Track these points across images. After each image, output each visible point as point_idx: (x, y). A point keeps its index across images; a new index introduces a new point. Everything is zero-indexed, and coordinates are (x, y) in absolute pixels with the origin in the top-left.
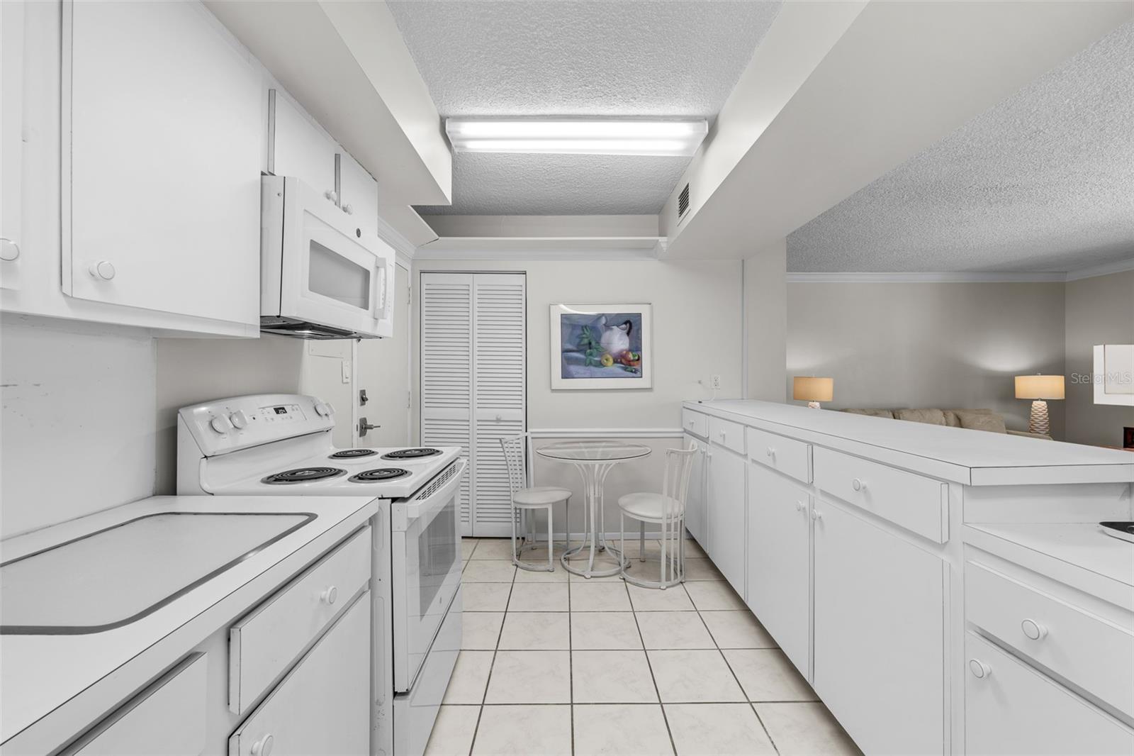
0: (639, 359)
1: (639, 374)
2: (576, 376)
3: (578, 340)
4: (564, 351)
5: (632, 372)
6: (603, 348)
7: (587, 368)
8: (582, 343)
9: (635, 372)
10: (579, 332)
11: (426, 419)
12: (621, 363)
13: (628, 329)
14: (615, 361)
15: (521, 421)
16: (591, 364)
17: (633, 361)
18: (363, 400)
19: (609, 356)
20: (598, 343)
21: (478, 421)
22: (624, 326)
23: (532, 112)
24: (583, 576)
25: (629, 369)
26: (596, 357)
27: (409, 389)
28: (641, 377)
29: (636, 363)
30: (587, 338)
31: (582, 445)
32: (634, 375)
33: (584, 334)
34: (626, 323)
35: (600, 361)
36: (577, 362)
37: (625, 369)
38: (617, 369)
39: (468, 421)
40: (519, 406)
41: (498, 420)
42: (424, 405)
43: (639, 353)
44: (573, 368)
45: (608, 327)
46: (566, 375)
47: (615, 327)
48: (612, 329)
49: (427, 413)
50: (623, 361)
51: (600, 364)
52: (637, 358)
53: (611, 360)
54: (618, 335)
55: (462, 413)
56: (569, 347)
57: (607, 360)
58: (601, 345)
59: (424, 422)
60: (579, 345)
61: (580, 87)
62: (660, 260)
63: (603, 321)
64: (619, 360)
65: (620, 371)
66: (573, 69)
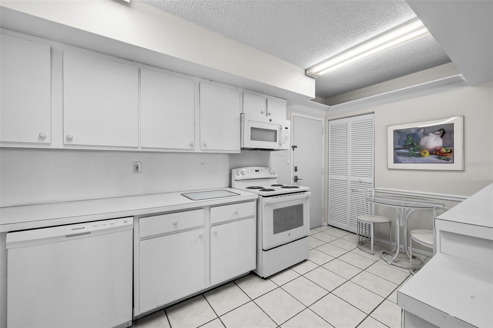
0: (452, 152)
1: (451, 161)
2: (403, 162)
3: (404, 143)
4: (395, 149)
5: (445, 160)
6: (422, 147)
7: (410, 158)
8: (407, 144)
9: (447, 160)
10: (405, 138)
11: (331, 179)
12: (436, 154)
13: (441, 134)
14: (431, 153)
15: (372, 183)
16: (413, 155)
17: (445, 153)
18: (296, 170)
19: (426, 151)
20: (418, 143)
21: (351, 181)
22: (439, 132)
23: (335, 54)
24: (387, 262)
25: (443, 158)
26: (416, 151)
27: (323, 167)
28: (453, 163)
29: (448, 154)
30: (410, 141)
31: (404, 199)
32: (447, 162)
33: (409, 139)
34: (440, 131)
35: (420, 154)
36: (404, 155)
37: (439, 158)
38: (433, 158)
39: (347, 181)
40: (371, 176)
41: (360, 182)
42: (330, 173)
43: (451, 148)
44: (401, 158)
45: (425, 134)
46: (396, 161)
47: (431, 134)
48: (429, 135)
49: (331, 176)
50: (437, 153)
51: (420, 155)
52: (449, 151)
53: (428, 153)
54: (434, 138)
55: (343, 178)
56: (398, 146)
57: (424, 153)
58: (420, 145)
59: (330, 180)
60: (405, 145)
61: (345, 38)
62: (472, 86)
63: (422, 131)
64: (434, 153)
65: (435, 159)
66: (336, 36)
